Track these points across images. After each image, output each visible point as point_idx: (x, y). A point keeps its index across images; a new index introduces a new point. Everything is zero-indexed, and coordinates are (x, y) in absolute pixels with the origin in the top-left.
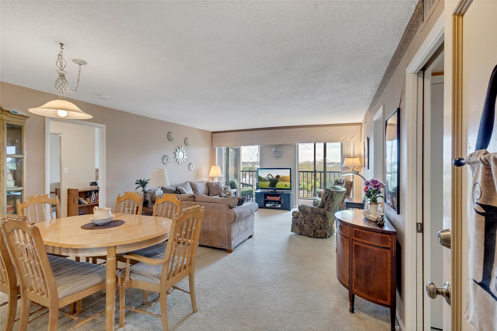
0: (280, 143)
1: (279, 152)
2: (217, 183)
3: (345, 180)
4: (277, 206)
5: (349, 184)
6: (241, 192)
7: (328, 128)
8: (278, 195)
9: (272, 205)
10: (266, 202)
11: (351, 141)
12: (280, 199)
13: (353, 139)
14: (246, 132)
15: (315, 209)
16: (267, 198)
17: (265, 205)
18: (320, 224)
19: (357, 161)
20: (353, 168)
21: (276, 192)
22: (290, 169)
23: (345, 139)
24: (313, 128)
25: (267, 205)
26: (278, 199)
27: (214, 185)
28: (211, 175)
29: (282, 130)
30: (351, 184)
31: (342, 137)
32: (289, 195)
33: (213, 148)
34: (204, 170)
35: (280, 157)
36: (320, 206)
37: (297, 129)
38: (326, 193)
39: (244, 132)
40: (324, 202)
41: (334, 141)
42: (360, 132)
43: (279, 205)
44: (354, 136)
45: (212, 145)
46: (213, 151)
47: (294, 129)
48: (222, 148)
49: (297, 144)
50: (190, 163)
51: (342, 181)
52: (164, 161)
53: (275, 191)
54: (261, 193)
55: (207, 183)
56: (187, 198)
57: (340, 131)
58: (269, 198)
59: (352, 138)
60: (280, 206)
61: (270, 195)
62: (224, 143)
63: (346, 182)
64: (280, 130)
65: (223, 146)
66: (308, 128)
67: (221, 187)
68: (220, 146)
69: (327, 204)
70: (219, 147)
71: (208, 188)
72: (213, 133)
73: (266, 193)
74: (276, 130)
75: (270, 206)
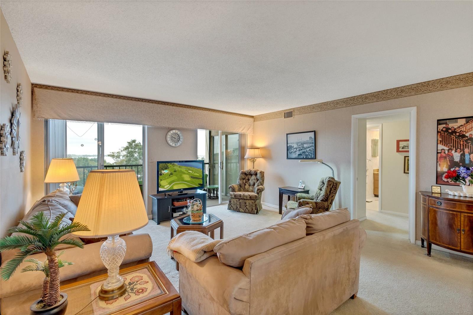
10: (174, 211)
15: (319, 203)
17: (172, 216)
23: (243, 130)
25: (176, 215)
31: (241, 127)
32: (205, 195)
33: (36, 119)
36: (324, 200)
38: (330, 185)
40: (328, 194)
42: (253, 125)
45: (33, 112)
50: (21, 153)
57: (240, 121)
59: (248, 129)
62: (71, 114)
65: (69, 118)
69: (331, 197)
73: (173, 198)
74: (160, 105)
75: (179, 215)
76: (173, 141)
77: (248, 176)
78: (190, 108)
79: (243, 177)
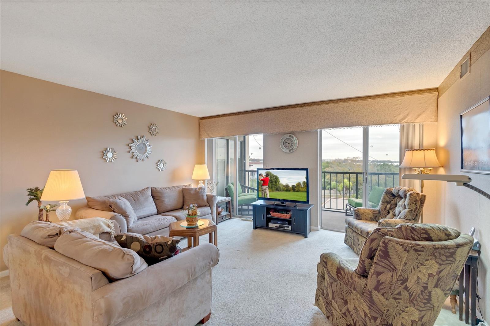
0: (292, 130)
1: (290, 143)
2: (197, 190)
3: (409, 191)
4: (286, 228)
5: (418, 199)
6: (239, 201)
7: (372, 101)
8: (287, 211)
9: (278, 225)
10: (269, 220)
11: (417, 121)
12: (291, 218)
13: (420, 117)
14: (243, 115)
16: (269, 214)
17: (267, 225)
18: (363, 317)
19: (431, 155)
20: (422, 169)
21: (285, 206)
22: (307, 170)
23: (404, 118)
24: (346, 104)
25: (271, 225)
26: (286, 216)
27: (192, 192)
28: (194, 177)
29: (295, 109)
30: (421, 199)
31: (400, 114)
32: (305, 211)
33: (201, 139)
34: (185, 171)
35: (292, 151)
37: (318, 107)
39: (240, 116)
41: (383, 123)
42: (435, 105)
43: (288, 227)
44: (424, 111)
45: (200, 135)
46: (200, 144)
47: (314, 107)
48: (213, 139)
49: (319, 130)
50: (159, 161)
51: (401, 193)
52: (104, 157)
53: (283, 203)
54: (261, 206)
55: (183, 189)
56: (42, 237)
57: (395, 105)
58: (274, 214)
59: (419, 115)
60: (290, 228)
61: (275, 210)
62: (214, 133)
63: (410, 195)
64: (293, 109)
65: (213, 136)
66: (336, 104)
67: (203, 196)
68: (209, 136)
70: (208, 139)
71: (184, 197)
72: (202, 119)
73: (268, 206)
74: (285, 110)
75: (275, 227)
76: (292, 143)
77: (396, 198)
78: (308, 105)
79: (388, 199)
